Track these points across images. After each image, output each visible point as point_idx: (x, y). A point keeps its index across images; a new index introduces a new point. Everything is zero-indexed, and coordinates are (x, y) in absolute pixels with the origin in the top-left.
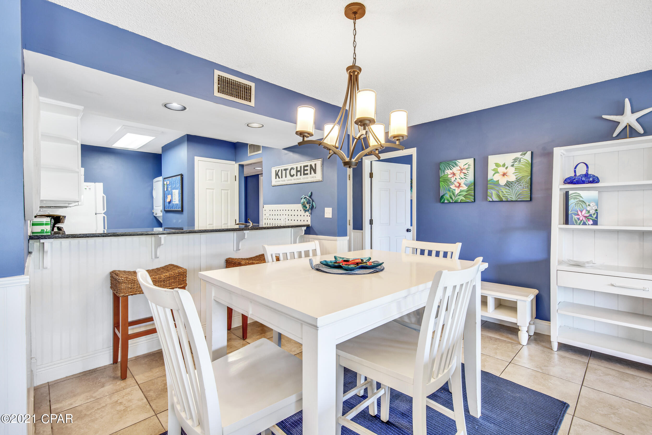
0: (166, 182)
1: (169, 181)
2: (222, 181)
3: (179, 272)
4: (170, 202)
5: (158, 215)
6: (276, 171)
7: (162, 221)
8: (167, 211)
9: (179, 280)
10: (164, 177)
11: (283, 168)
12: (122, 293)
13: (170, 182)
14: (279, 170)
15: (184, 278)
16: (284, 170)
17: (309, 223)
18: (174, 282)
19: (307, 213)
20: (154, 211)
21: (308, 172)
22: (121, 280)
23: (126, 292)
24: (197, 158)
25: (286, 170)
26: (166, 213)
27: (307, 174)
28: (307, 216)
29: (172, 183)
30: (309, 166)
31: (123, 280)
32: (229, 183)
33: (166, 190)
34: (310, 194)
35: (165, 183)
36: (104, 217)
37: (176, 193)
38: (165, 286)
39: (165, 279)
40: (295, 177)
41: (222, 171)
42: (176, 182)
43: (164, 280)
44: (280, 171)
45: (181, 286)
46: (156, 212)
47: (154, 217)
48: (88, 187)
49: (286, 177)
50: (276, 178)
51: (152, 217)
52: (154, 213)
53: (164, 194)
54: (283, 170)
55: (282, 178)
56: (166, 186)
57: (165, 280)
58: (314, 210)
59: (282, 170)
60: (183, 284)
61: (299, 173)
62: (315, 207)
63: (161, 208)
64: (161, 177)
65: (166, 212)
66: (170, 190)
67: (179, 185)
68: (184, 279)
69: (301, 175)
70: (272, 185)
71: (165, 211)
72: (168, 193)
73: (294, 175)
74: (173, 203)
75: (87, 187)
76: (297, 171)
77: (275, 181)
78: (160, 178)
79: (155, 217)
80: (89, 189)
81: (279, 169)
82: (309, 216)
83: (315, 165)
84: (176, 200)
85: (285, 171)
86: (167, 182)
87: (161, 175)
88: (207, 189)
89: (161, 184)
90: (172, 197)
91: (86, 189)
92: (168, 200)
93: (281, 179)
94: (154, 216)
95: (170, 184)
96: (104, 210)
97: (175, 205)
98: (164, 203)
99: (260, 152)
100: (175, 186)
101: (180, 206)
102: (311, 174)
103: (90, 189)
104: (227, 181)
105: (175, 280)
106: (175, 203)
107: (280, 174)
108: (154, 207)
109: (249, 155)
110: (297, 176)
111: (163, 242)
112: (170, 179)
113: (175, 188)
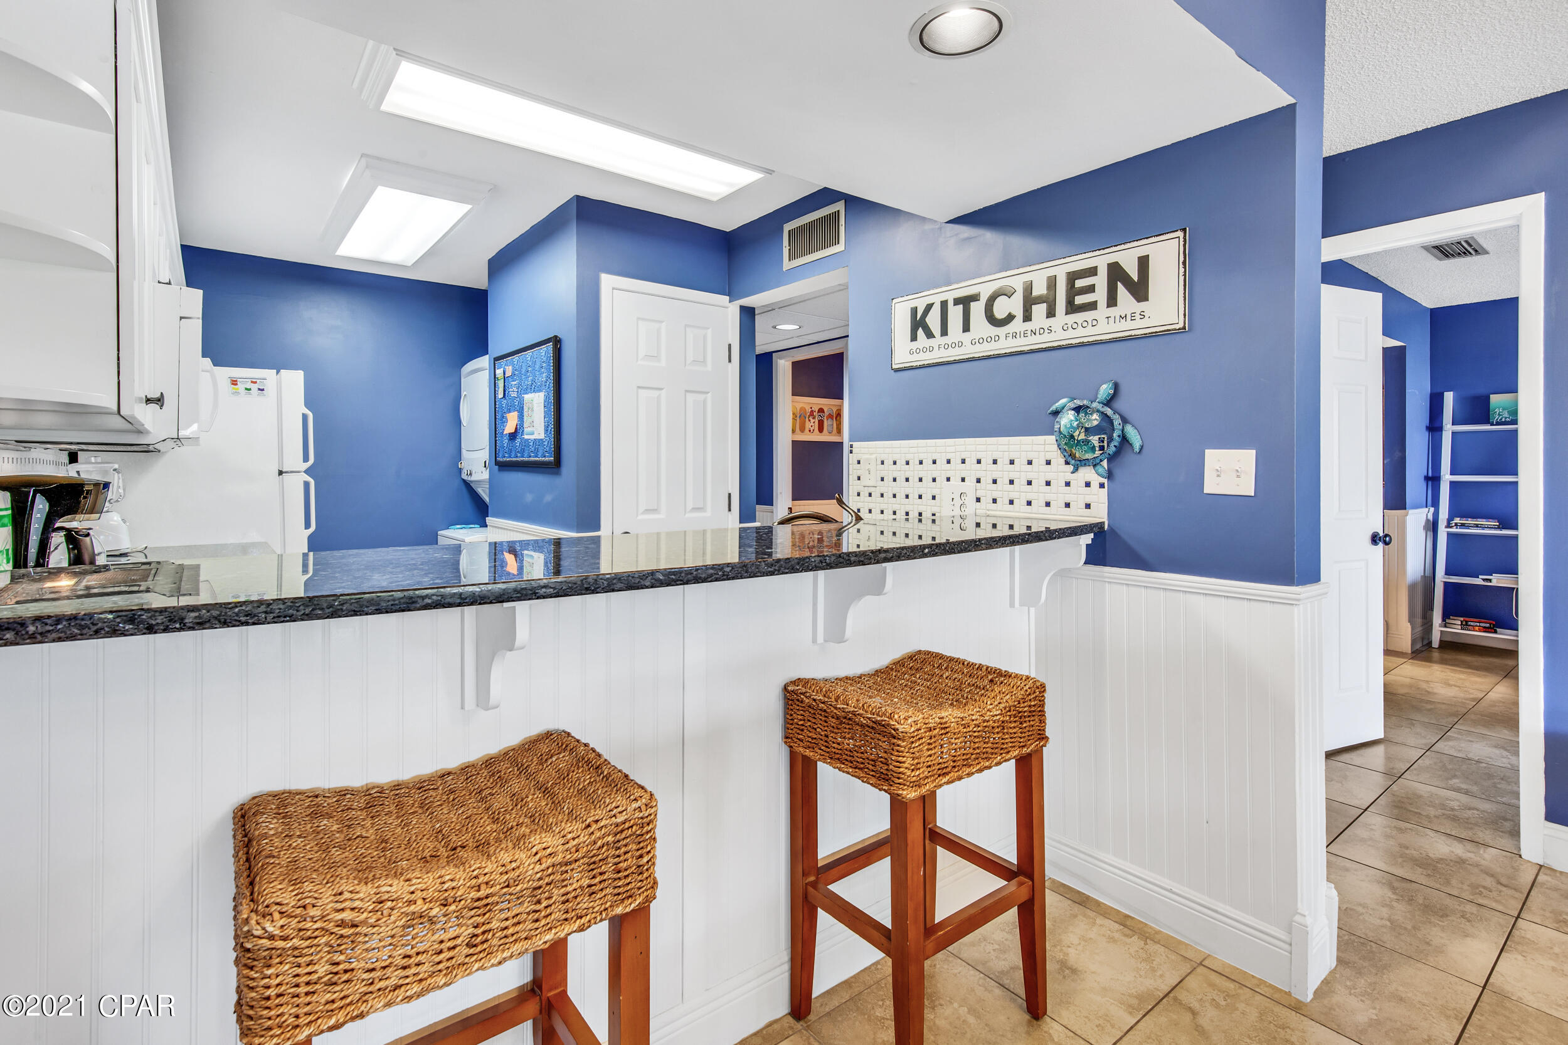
0: (502, 369)
1: (513, 365)
2: (688, 362)
3: (617, 825)
4: (513, 436)
5: (474, 478)
6: (914, 311)
7: (486, 499)
8: (502, 466)
9: (619, 872)
10: (495, 356)
11: (950, 297)
12: (270, 1029)
13: (514, 370)
14: (929, 307)
15: (641, 856)
16: (955, 304)
17: (1100, 514)
18: (590, 886)
19: (1088, 473)
20: (465, 465)
21: (1100, 295)
22: (260, 937)
23: (297, 1017)
24: (608, 281)
25: (965, 302)
26: (499, 470)
27: (1092, 306)
28: (1088, 485)
29: (523, 371)
30: (1103, 273)
31: (272, 937)
32: (709, 367)
33: (500, 395)
34: (1105, 390)
35: (499, 372)
36: (307, 485)
37: (537, 403)
38: (543, 922)
39: (540, 879)
40: (1017, 325)
41: (687, 329)
42: (537, 367)
43: (535, 889)
44: (936, 312)
45: (628, 910)
46: (469, 468)
47: (462, 483)
48: (256, 382)
49: (966, 328)
50: (914, 338)
51: (457, 483)
52: (463, 473)
53: (495, 408)
54: (951, 303)
55: (944, 332)
56: (501, 384)
57: (540, 887)
58: (1128, 458)
59: (944, 304)
60: (639, 888)
61: (1039, 310)
62: (1137, 449)
63: (484, 455)
64: (487, 357)
65: (499, 466)
66: (514, 395)
67: (545, 376)
68: (645, 860)
69: (1051, 313)
70: (894, 367)
71: (497, 463)
72: (507, 404)
73: (1010, 318)
74: (526, 437)
75: (252, 382)
76: (1029, 302)
77: (904, 352)
78: (484, 362)
79: (467, 485)
80: (259, 389)
81: (929, 300)
82: (1102, 486)
83: (1144, 262)
84: (537, 428)
85: (961, 306)
86: (506, 369)
87: (484, 351)
88: (639, 387)
89: (484, 377)
90: (521, 417)
91: (250, 389)
92: (509, 428)
93: (939, 340)
94: (464, 481)
95: (513, 375)
96: (306, 459)
97: (531, 444)
98: (496, 437)
99: (840, 247)
100: (533, 381)
101: (550, 448)
102: (1112, 301)
103: (263, 390)
104: (704, 362)
105: (594, 877)
106: (532, 437)
107: (933, 320)
108: (464, 452)
109: (787, 264)
110: (1027, 317)
111: (522, 634)
112: (516, 358)
113: (536, 390)
